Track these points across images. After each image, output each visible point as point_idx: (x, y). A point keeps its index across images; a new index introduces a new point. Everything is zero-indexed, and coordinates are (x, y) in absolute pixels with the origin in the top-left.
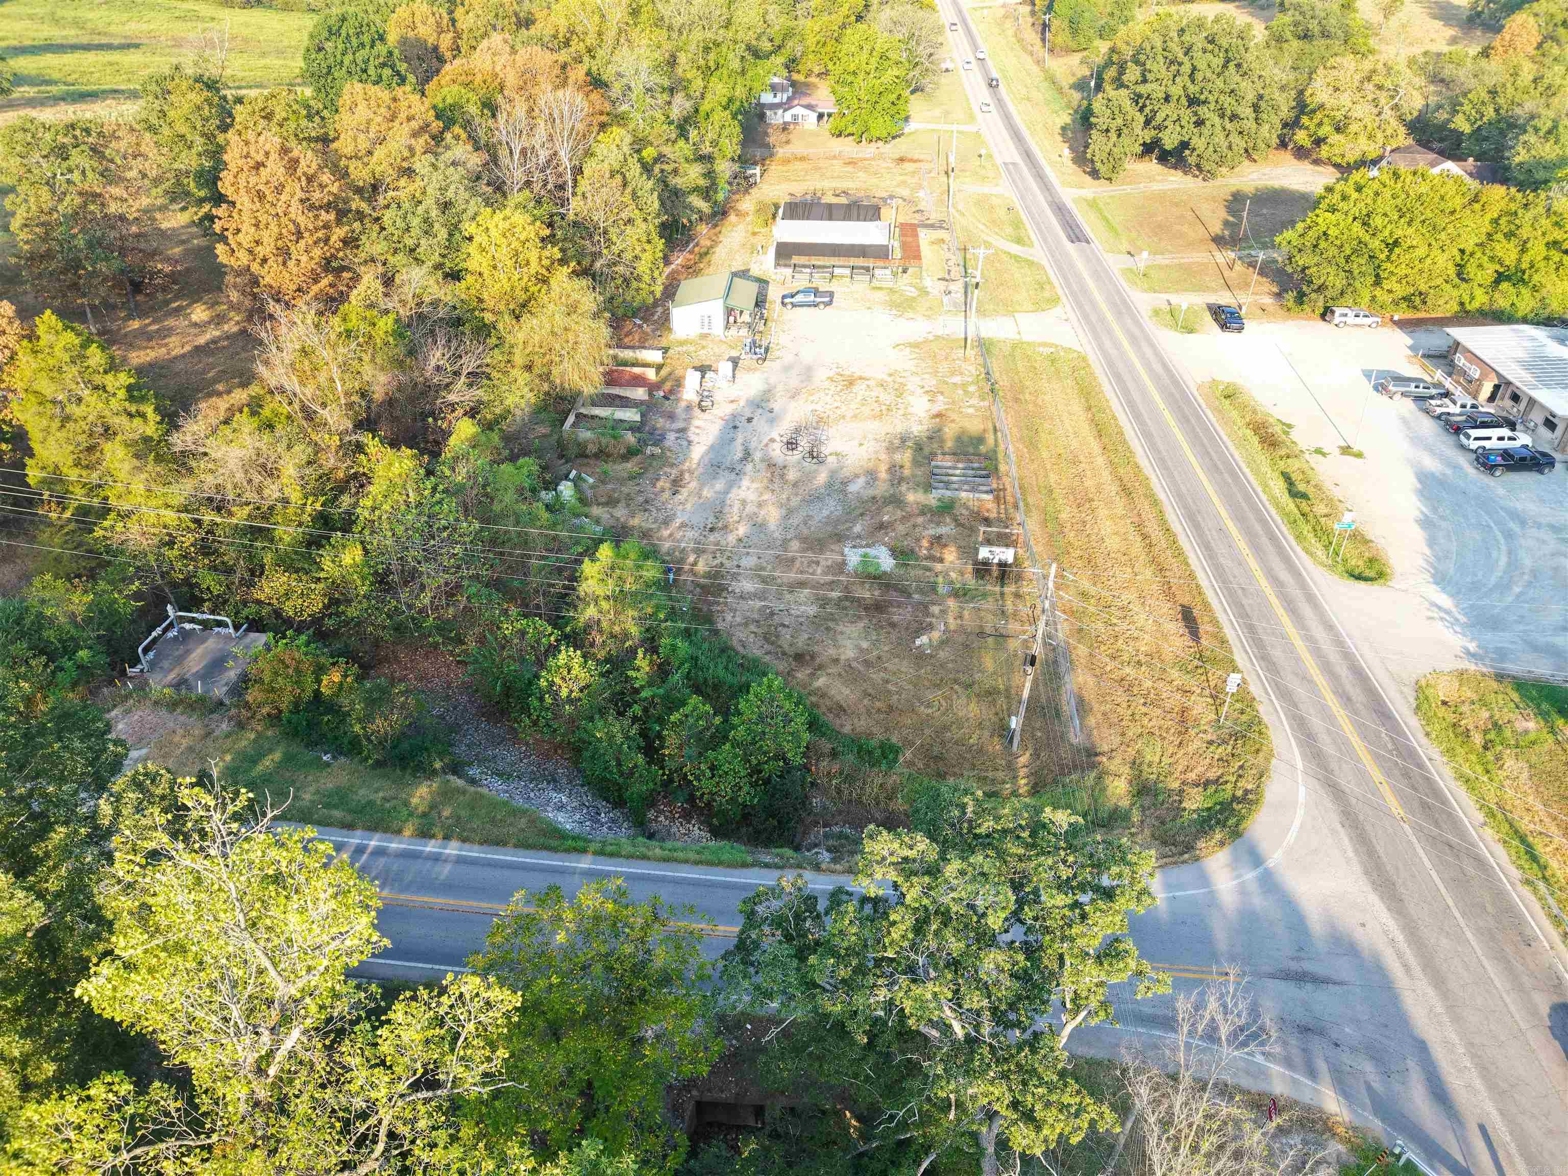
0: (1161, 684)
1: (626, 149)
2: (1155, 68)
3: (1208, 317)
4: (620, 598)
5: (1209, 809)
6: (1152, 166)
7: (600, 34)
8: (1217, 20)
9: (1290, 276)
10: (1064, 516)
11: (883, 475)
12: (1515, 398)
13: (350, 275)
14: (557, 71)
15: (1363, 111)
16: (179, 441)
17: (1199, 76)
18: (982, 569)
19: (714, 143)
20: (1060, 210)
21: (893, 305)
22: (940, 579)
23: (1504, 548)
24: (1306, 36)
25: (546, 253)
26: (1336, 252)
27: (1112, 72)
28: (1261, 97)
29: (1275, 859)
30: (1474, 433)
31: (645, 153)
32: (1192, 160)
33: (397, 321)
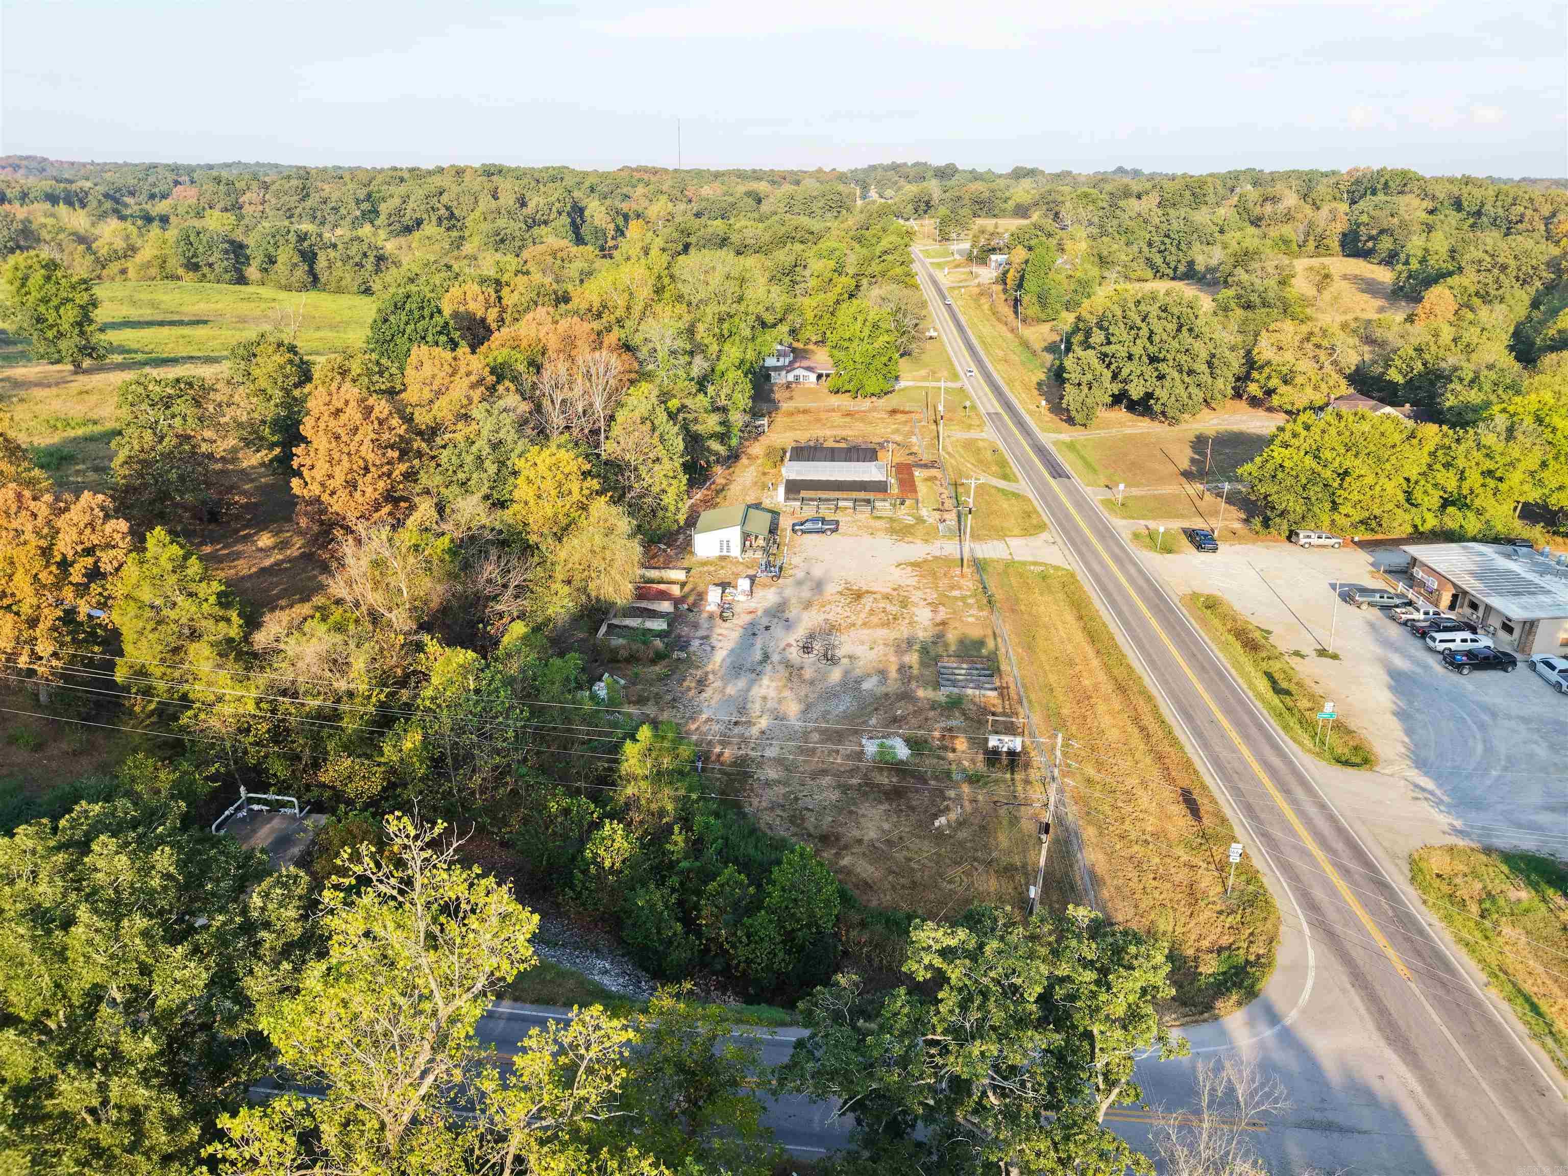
0: (1168, 860)
1: (654, 400)
2: (1117, 332)
3: (1185, 541)
4: (659, 776)
5: (1224, 973)
6: (1121, 414)
7: (628, 308)
8: (1168, 293)
9: (1254, 503)
10: (1065, 711)
11: (893, 674)
12: (1474, 606)
13: (406, 505)
14: (594, 337)
15: (1305, 365)
16: (261, 639)
17: (1156, 339)
18: (993, 757)
19: (729, 397)
20: (1041, 451)
21: (892, 531)
22: (954, 767)
23: (1478, 736)
24: (1248, 306)
25: (586, 484)
26: (1293, 482)
27: (1080, 337)
28: (1213, 356)
29: (1291, 1017)
30: (1439, 636)
31: (670, 404)
32: (1157, 408)
33: (452, 541)
